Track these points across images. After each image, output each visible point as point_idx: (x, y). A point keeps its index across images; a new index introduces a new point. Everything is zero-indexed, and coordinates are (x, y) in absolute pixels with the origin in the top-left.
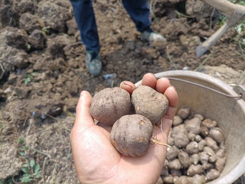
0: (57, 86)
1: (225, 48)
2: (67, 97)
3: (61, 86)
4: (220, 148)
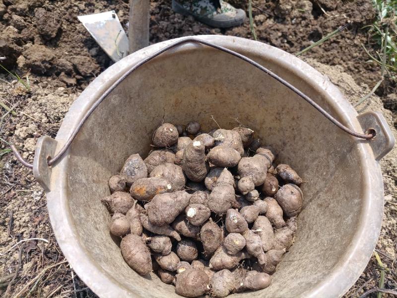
1: (348, 38)
4: (287, 225)
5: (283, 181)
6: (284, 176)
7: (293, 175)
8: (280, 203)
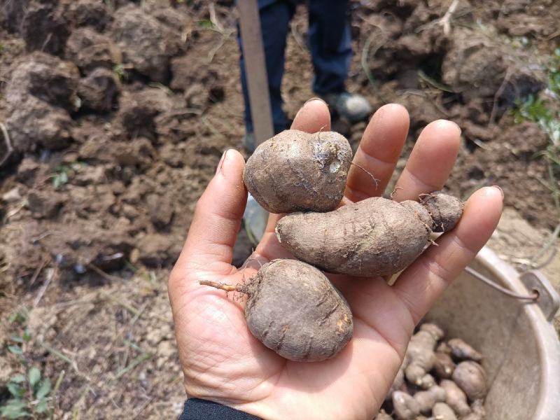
0: (125, 201)
1: (520, 170)
2: (144, 229)
3: (133, 203)
4: (473, 411)
5: (457, 359)
6: (458, 353)
7: (467, 350)
8: (460, 385)
